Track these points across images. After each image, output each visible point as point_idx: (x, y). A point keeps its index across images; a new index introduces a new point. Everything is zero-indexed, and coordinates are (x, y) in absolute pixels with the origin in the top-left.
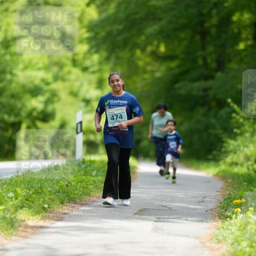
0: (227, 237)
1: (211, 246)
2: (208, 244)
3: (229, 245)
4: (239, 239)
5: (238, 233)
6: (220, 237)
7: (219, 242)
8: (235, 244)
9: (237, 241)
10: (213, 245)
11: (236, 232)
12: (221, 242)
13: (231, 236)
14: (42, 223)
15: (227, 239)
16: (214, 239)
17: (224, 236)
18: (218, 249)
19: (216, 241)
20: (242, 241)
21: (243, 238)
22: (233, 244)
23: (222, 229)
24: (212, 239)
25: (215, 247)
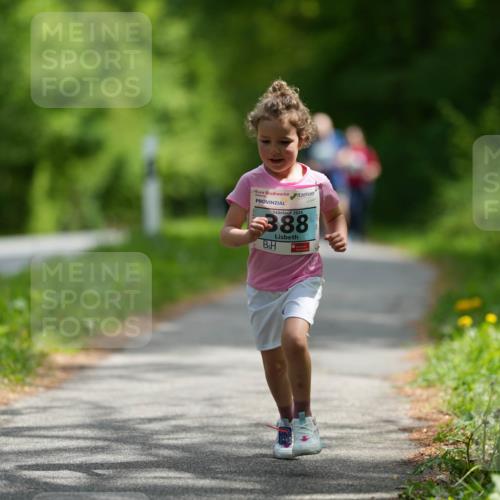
0: (444, 375)
1: (413, 394)
2: (408, 389)
3: (450, 391)
4: (469, 379)
5: (466, 367)
6: (432, 376)
7: (430, 385)
8: (461, 390)
9: (464, 384)
10: (419, 392)
11: (463, 364)
12: (434, 386)
13: (453, 374)
14: (82, 359)
15: (446, 379)
16: (420, 380)
17: (438, 374)
18: (427, 400)
19: (425, 384)
20: (474, 381)
21: (476, 377)
22: (456, 389)
23: (434, 361)
24: (415, 381)
25: (421, 395)
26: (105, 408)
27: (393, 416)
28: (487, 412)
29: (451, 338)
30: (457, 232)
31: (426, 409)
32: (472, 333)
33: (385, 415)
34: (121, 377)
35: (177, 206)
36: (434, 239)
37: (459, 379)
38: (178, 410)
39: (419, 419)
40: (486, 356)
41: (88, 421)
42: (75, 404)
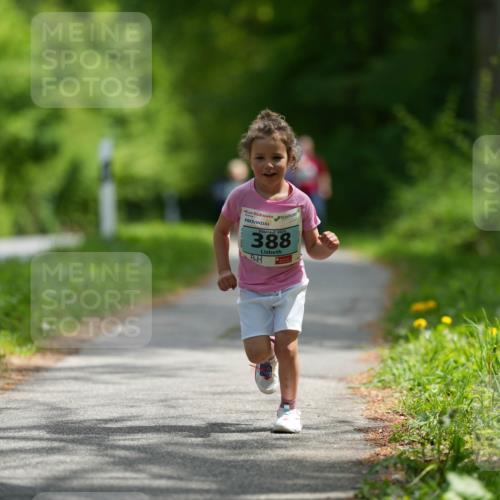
0: (400, 376)
1: (369, 395)
2: (364, 390)
3: (405, 392)
4: (424, 379)
5: (422, 369)
6: (388, 377)
7: (385, 386)
8: (416, 390)
9: (420, 385)
10: (374, 393)
11: (418, 365)
12: (390, 387)
13: (409, 375)
14: (37, 361)
15: (401, 380)
16: (375, 381)
17: (394, 375)
18: (383, 400)
19: (380, 385)
20: (429, 382)
21: (431, 378)
22: (411, 389)
23: (390, 362)
24: (370, 382)
25: (377, 396)
26: (61, 409)
27: (348, 416)
28: (442, 413)
29: (407, 339)
30: (412, 235)
31: (381, 410)
32: (427, 334)
33: (341, 416)
34: (76, 379)
35: (132, 209)
36: (390, 241)
37: (414, 380)
38: (134, 411)
39: (375, 419)
40: (441, 357)
41: (44, 422)
42: (31, 404)
